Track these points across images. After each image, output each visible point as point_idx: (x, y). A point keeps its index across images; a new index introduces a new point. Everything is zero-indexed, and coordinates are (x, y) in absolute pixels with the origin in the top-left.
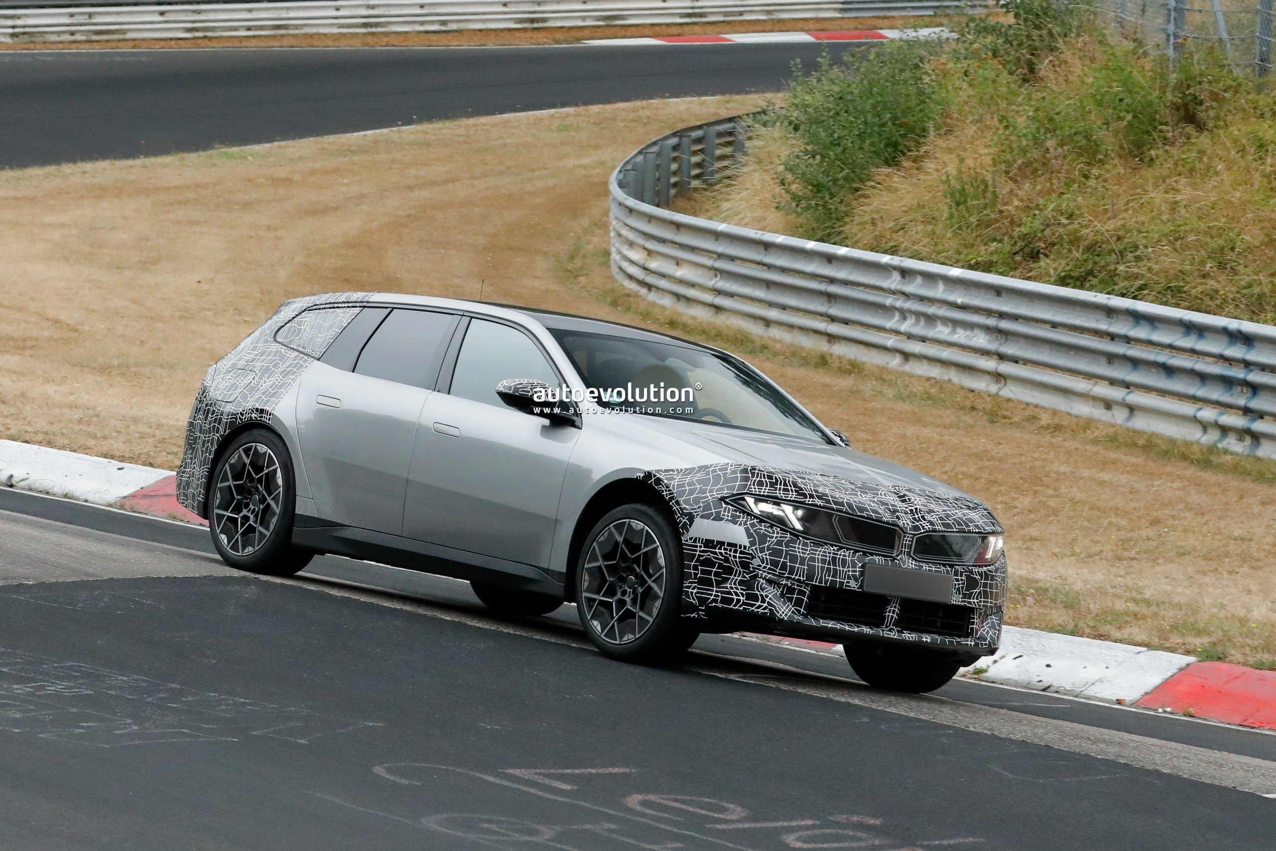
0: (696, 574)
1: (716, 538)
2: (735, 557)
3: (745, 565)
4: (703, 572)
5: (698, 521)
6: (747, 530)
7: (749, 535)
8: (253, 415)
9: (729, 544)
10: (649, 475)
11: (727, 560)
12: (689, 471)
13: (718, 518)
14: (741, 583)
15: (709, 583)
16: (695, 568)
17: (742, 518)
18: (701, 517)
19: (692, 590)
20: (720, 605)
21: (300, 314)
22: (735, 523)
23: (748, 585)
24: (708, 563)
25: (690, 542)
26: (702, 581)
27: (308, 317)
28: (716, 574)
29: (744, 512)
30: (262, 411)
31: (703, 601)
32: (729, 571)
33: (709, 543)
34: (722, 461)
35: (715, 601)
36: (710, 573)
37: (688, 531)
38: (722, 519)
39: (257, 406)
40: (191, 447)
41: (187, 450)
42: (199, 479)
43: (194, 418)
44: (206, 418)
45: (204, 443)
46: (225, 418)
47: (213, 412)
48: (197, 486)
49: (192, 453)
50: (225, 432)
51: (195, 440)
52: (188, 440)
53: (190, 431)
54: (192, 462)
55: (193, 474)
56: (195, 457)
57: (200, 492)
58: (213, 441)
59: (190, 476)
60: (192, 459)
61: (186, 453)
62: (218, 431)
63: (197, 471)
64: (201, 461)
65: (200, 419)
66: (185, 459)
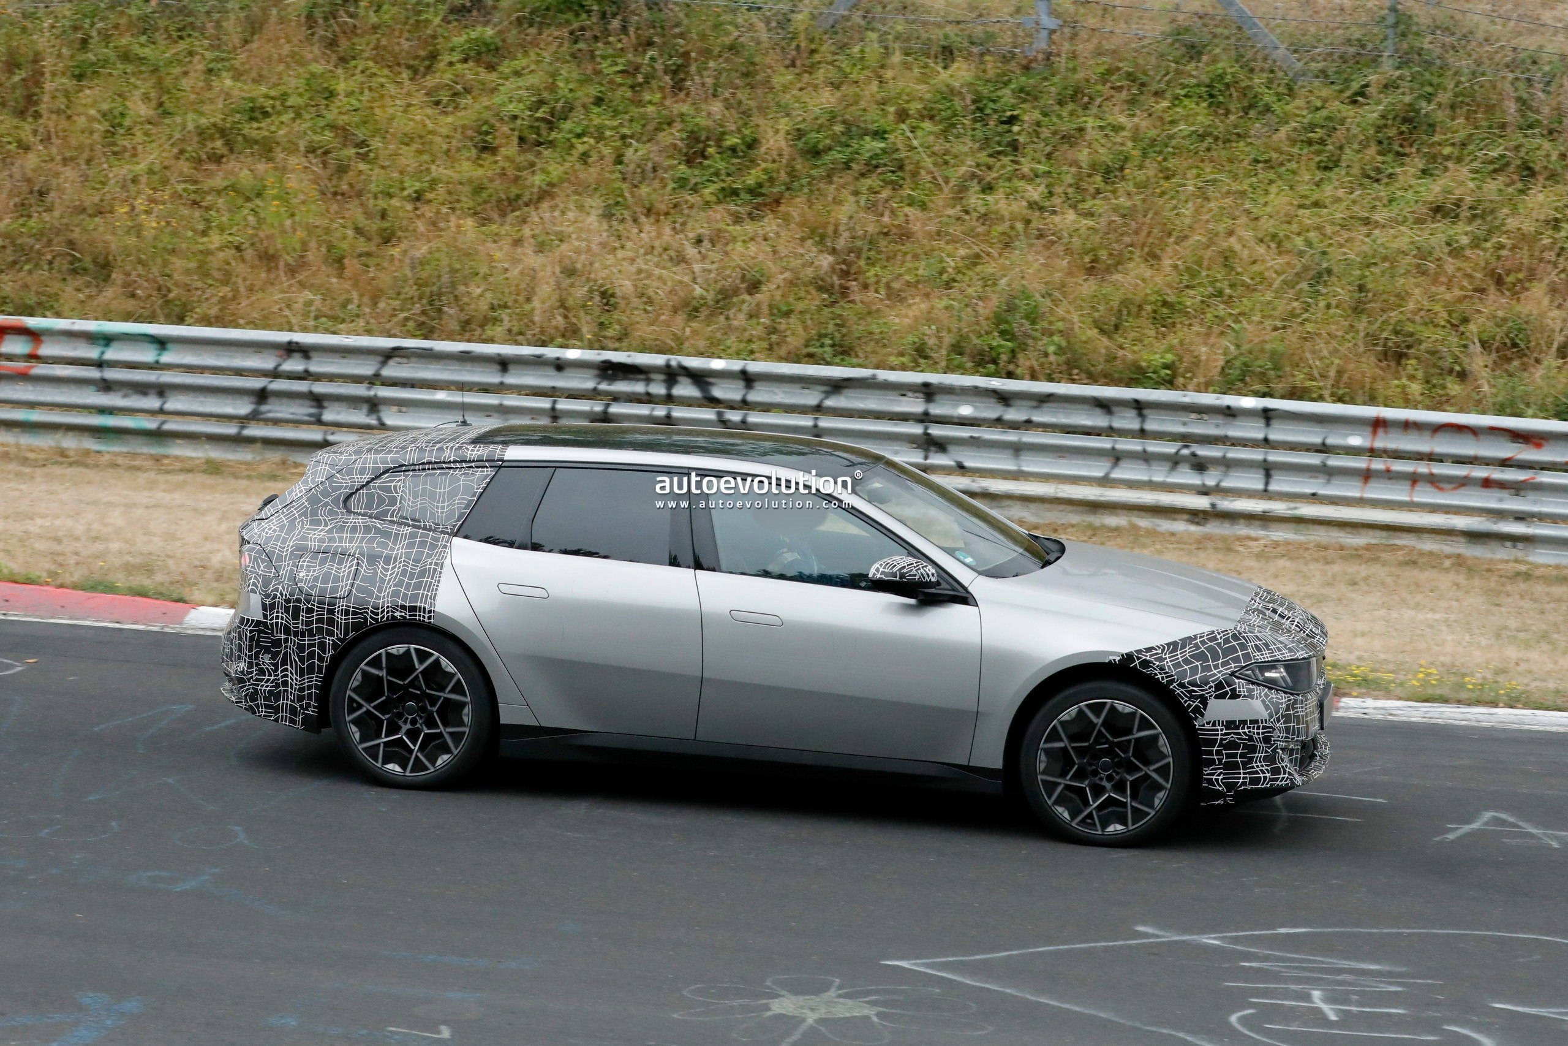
0: (1220, 760)
1: (1237, 717)
2: (1258, 733)
3: (1267, 740)
4: (1228, 756)
5: (1212, 703)
6: (1263, 701)
7: (1267, 707)
8: (397, 614)
9: (1252, 722)
10: (1129, 657)
11: (1251, 739)
12: (1173, 646)
13: (1235, 696)
14: (1266, 759)
15: (1236, 766)
16: (1219, 753)
17: (1257, 690)
18: (1217, 697)
19: (1217, 777)
20: (1249, 787)
21: (377, 477)
22: (1251, 697)
23: (1271, 759)
24: (1233, 745)
25: (1207, 727)
26: (1227, 766)
27: (400, 481)
28: (1243, 755)
29: (1253, 683)
30: (413, 609)
31: (1230, 786)
32: (1253, 749)
33: (1230, 725)
34: (1205, 629)
35: (1244, 784)
36: (1235, 755)
37: (1202, 715)
38: (1238, 696)
39: (400, 602)
40: (267, 650)
41: (257, 654)
42: (302, 690)
43: (265, 616)
44: (296, 616)
45: (301, 648)
46: (339, 618)
47: (309, 611)
48: (301, 699)
49: (273, 658)
50: (346, 634)
51: (277, 643)
52: (258, 641)
53: (260, 631)
54: (276, 670)
55: (285, 683)
56: (284, 662)
57: (308, 705)
58: (322, 646)
59: (277, 686)
60: (276, 665)
61: (257, 658)
62: (330, 633)
63: (294, 679)
64: (302, 670)
65: (280, 617)
66: (257, 664)
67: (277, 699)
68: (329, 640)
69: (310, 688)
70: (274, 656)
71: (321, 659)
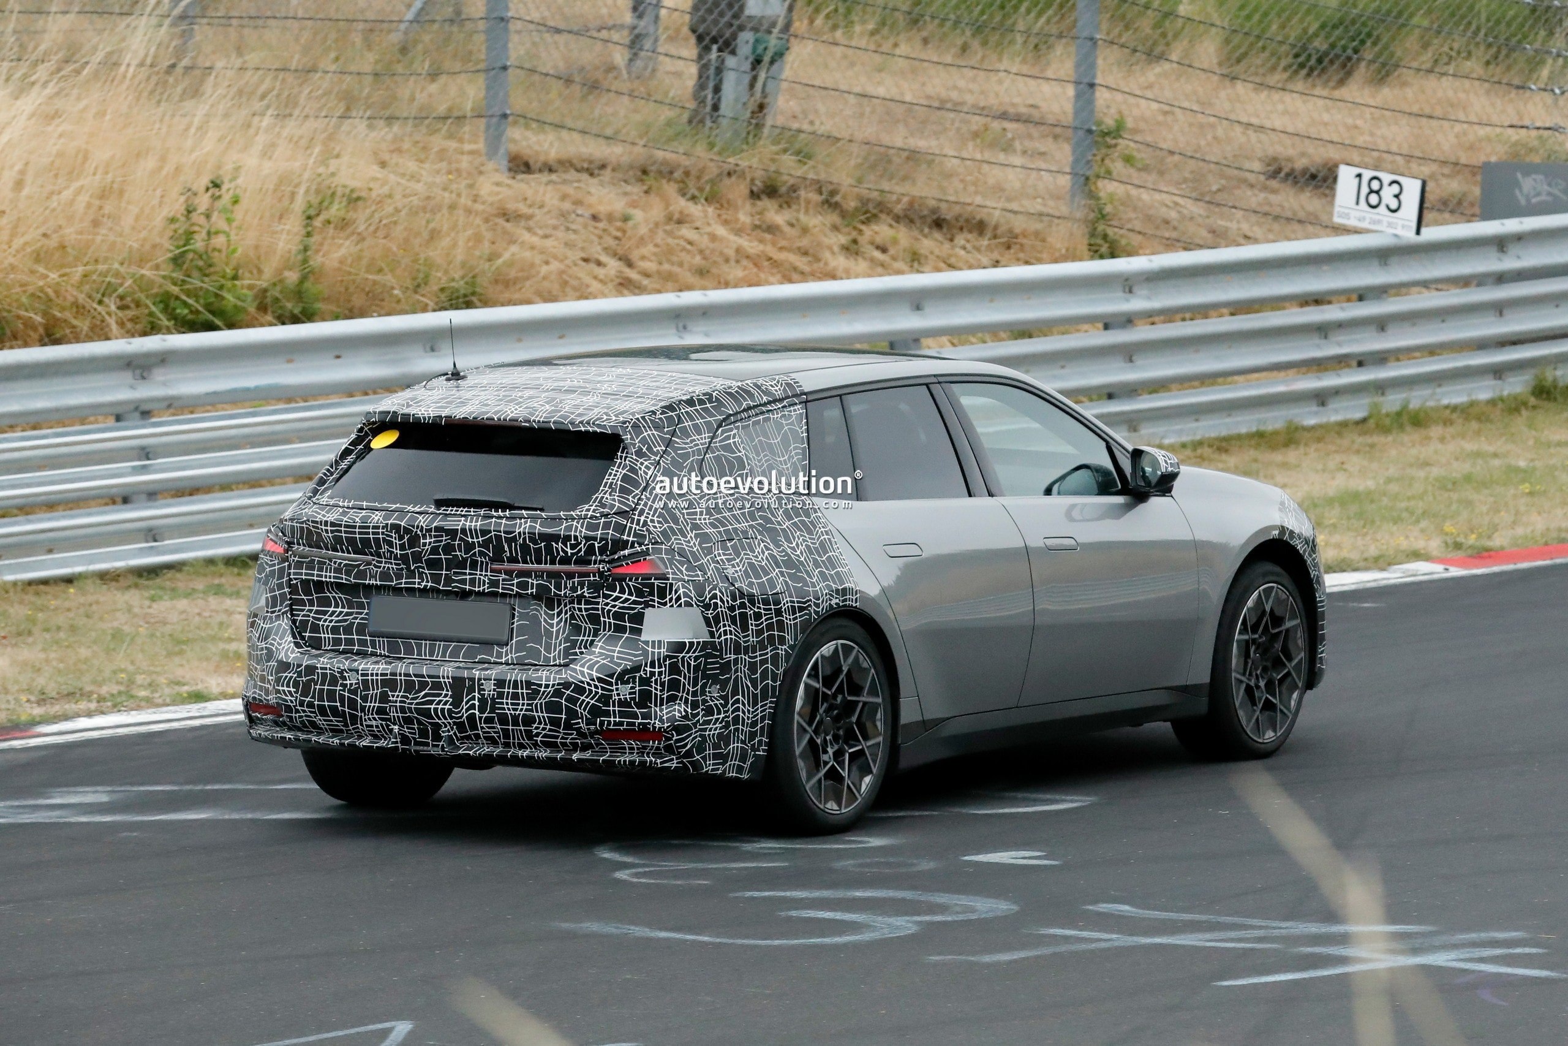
8: (834, 602)
10: (1282, 530)
21: (714, 435)
30: (844, 592)
40: (715, 680)
41: (704, 686)
42: (754, 724)
43: (712, 634)
44: (745, 628)
45: (753, 667)
46: (788, 619)
47: (758, 616)
48: (753, 735)
49: (722, 689)
50: (796, 639)
51: (726, 667)
52: (705, 669)
53: (707, 656)
54: (727, 703)
55: (736, 720)
56: (735, 692)
57: (760, 742)
58: (775, 658)
59: (727, 726)
60: (725, 698)
61: (703, 693)
62: (782, 641)
63: (746, 712)
64: (755, 696)
65: (728, 632)
66: (705, 701)
67: (727, 744)
68: (782, 650)
69: (763, 718)
70: (724, 684)
71: (774, 680)
